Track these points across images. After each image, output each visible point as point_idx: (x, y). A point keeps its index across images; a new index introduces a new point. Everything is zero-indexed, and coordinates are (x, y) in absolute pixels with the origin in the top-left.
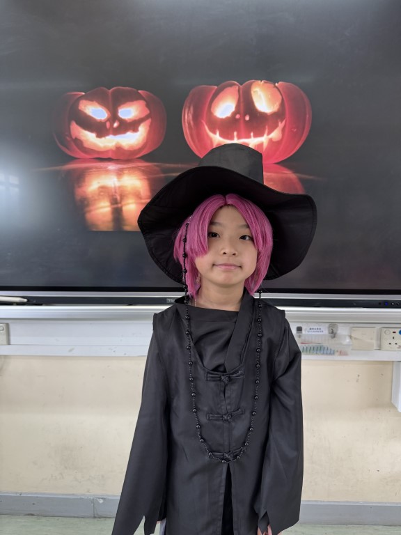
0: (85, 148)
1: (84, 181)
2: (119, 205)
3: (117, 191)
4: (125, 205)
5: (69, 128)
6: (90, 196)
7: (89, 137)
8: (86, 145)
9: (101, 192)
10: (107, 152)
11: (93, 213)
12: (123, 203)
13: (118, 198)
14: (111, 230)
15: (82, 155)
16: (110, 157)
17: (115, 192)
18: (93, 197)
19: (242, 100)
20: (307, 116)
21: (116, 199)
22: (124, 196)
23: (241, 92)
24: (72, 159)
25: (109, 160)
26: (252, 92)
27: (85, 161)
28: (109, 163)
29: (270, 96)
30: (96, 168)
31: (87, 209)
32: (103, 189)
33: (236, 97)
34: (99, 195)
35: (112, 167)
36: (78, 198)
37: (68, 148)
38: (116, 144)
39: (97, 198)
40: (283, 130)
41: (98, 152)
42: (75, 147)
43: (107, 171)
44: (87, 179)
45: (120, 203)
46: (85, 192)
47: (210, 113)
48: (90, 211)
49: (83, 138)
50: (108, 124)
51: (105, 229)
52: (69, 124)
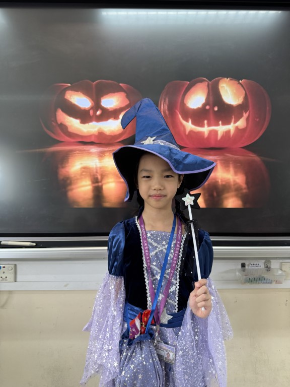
0: (70, 133)
1: (68, 162)
2: (100, 184)
3: (98, 171)
4: (105, 184)
5: (55, 115)
6: (73, 176)
7: (74, 124)
8: (70, 130)
9: (83, 172)
10: (90, 136)
11: (74, 191)
12: (103, 182)
13: (99, 177)
14: (91, 207)
15: (67, 139)
16: (93, 141)
17: (97, 172)
18: (75, 176)
19: (211, 94)
20: (268, 108)
21: (97, 178)
22: (104, 175)
23: (210, 86)
24: (57, 142)
25: (92, 143)
26: (220, 87)
27: (69, 144)
28: (92, 147)
29: (235, 91)
30: (80, 150)
31: (69, 188)
32: (85, 170)
33: (206, 91)
34: (81, 174)
35: (94, 149)
36: (61, 177)
37: (53, 133)
38: (99, 130)
39: (78, 177)
40: (247, 119)
41: (82, 137)
42: (60, 131)
43: (90, 153)
44: (70, 161)
45: (101, 182)
46: (68, 172)
47: (183, 105)
48: (72, 190)
49: (67, 124)
50: (91, 112)
51: (86, 206)
52: (55, 111)
